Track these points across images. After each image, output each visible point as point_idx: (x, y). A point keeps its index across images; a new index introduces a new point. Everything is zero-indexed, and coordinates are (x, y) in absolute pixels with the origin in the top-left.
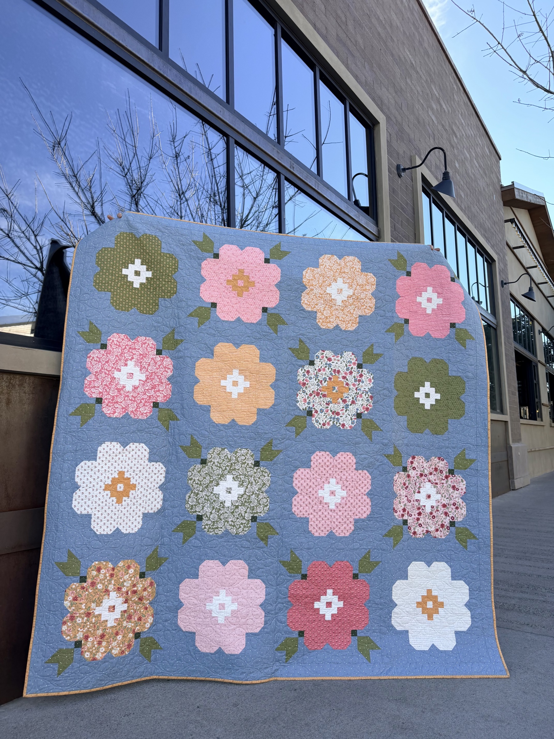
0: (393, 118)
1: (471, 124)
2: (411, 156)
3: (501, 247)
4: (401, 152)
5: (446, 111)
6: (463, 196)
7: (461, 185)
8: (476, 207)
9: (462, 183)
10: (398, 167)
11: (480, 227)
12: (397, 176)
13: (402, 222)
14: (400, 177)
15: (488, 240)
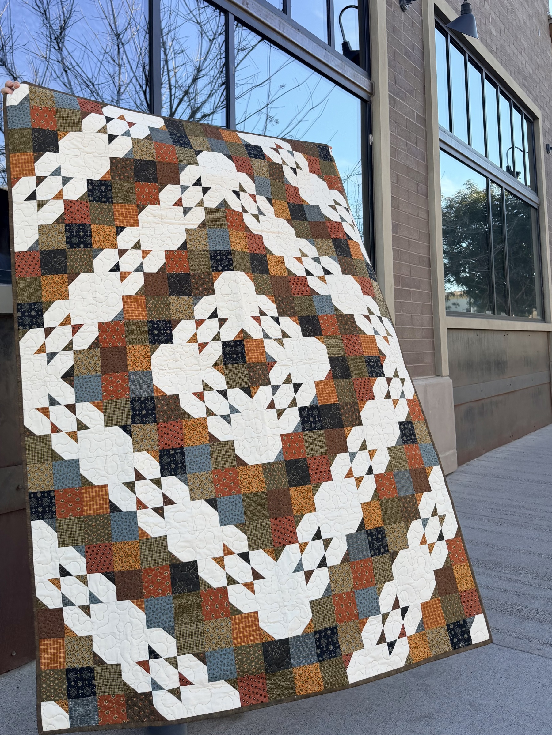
6: (494, 32)
7: (492, 17)
8: (512, 46)
9: (493, 15)
11: (518, 73)
12: (399, 10)
13: (405, 71)
14: (404, 11)
15: (528, 91)
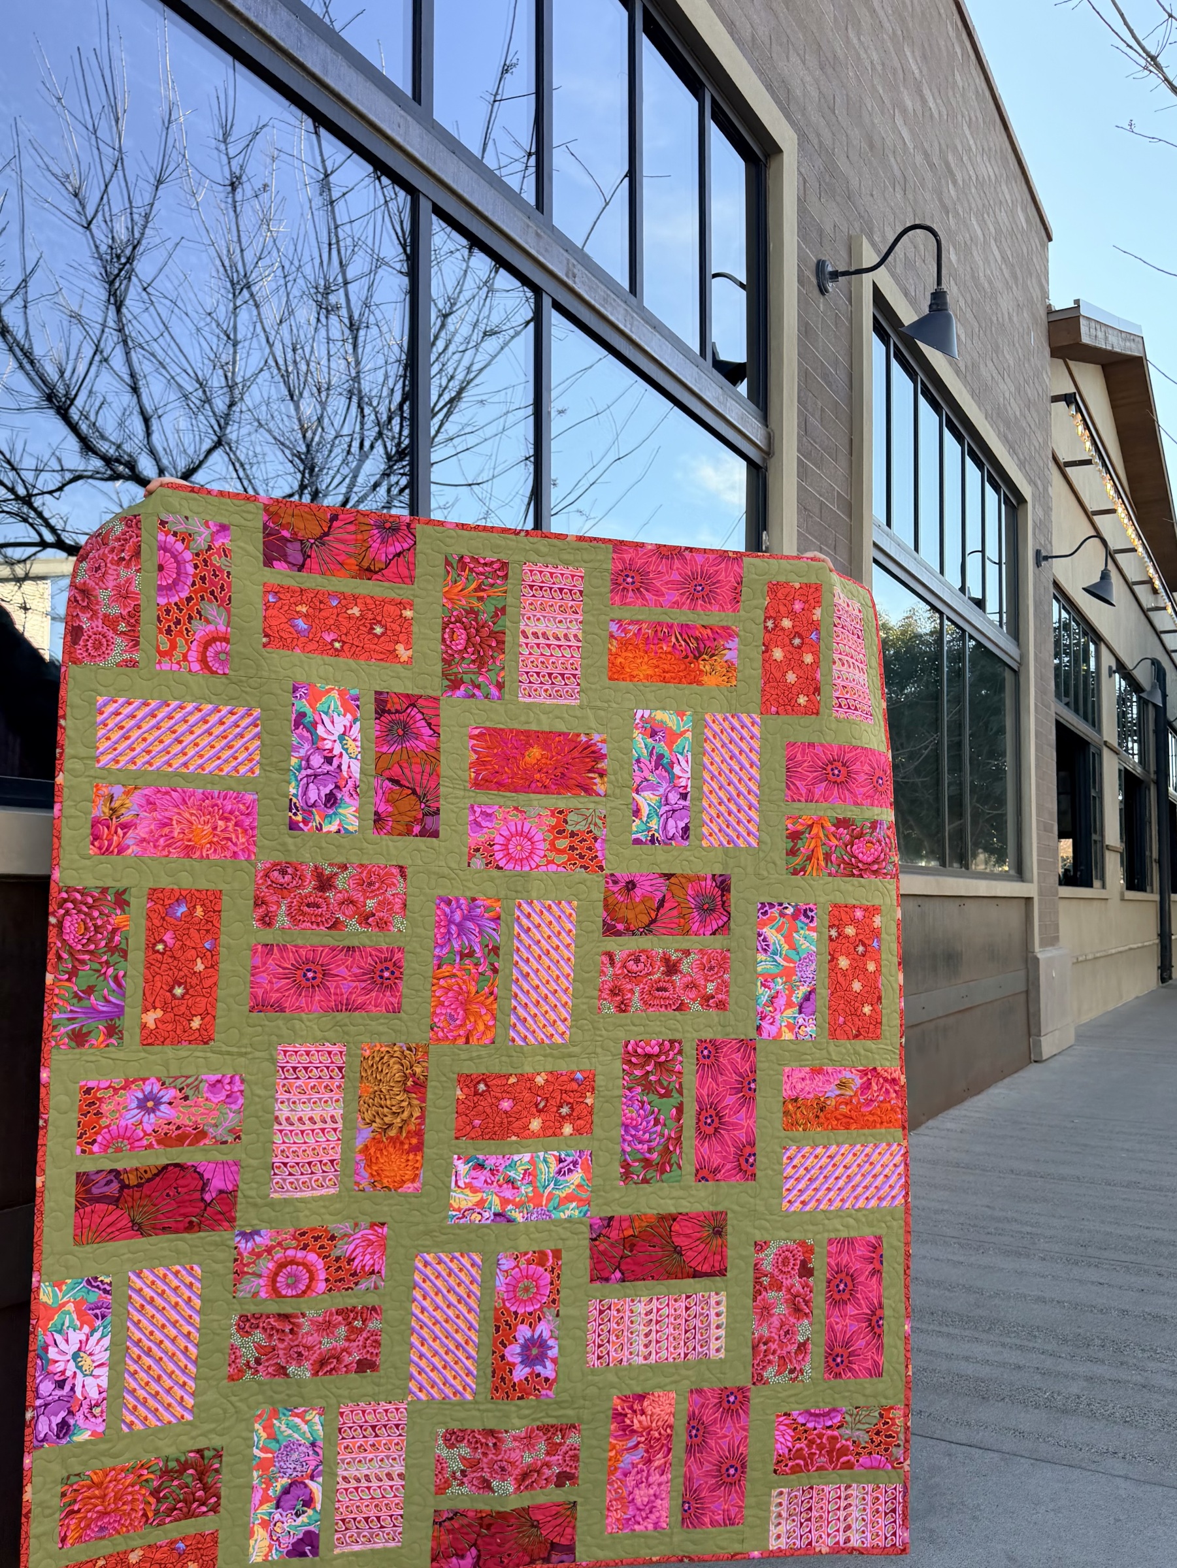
0: (812, 136)
1: (990, 149)
2: (850, 238)
3: (1041, 464)
4: (828, 228)
5: (936, 115)
7: (960, 308)
8: (990, 364)
10: (820, 266)
11: (997, 415)
12: (816, 291)
13: (822, 410)
14: (823, 294)
15: (1012, 448)
